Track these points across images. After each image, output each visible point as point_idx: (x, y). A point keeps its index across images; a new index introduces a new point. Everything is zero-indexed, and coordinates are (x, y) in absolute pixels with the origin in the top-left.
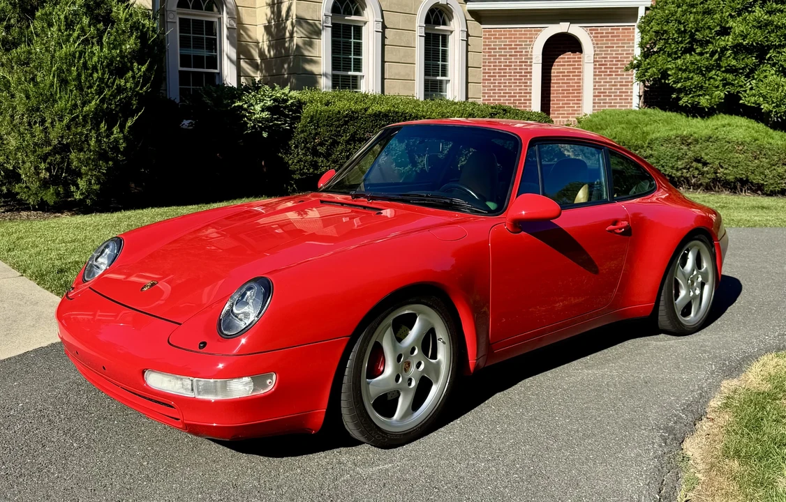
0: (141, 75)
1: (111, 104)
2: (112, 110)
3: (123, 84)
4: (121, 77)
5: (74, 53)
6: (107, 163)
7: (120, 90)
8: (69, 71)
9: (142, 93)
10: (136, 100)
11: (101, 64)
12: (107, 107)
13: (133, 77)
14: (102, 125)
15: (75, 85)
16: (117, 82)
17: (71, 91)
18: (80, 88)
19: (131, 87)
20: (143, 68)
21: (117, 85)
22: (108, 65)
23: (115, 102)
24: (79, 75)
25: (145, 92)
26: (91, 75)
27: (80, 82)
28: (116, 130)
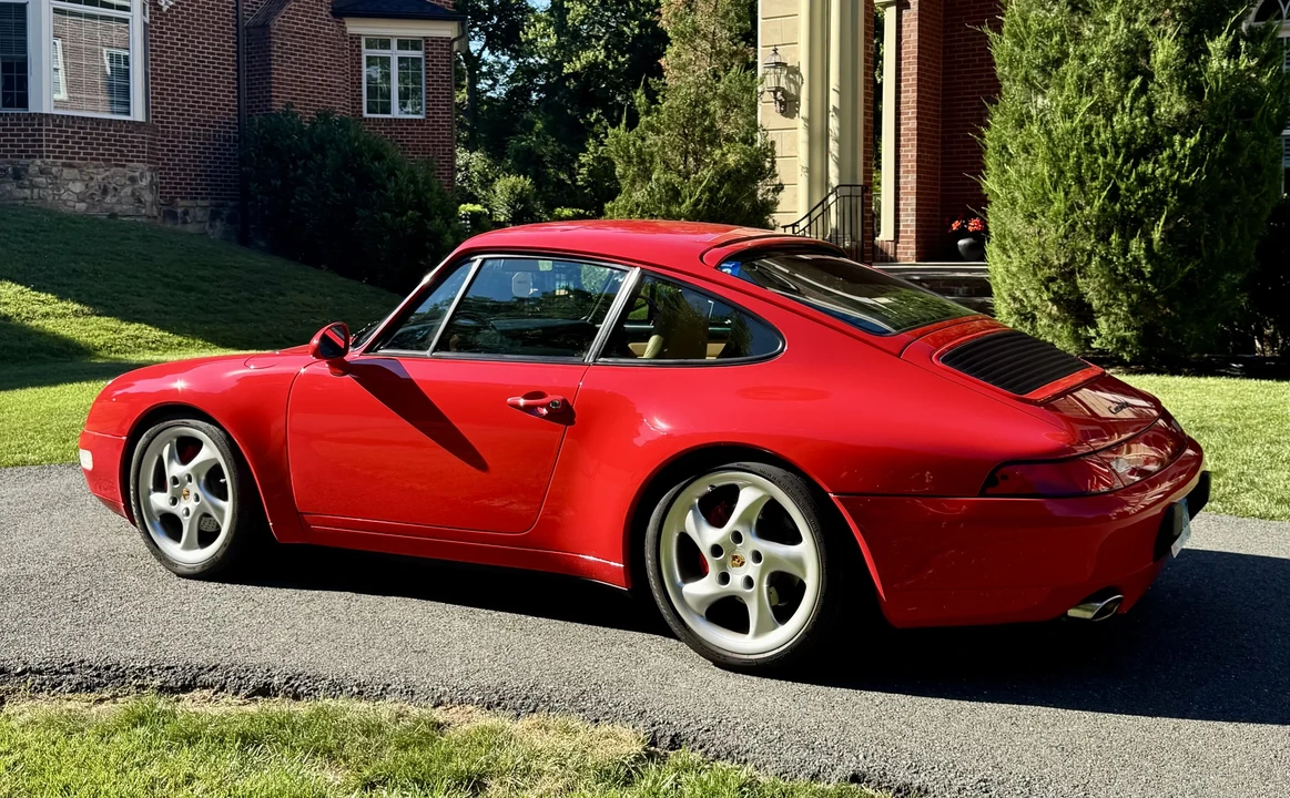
0: (1185, 156)
1: (1128, 204)
2: (1130, 213)
3: (1150, 171)
4: (1147, 160)
5: (1075, 130)
6: (1129, 296)
7: (1143, 180)
8: (1067, 156)
9: (1187, 184)
10: (1174, 195)
11: (1115, 145)
12: (1122, 209)
13: (1172, 157)
14: (1113, 237)
15: (1071, 178)
16: (1141, 168)
17: (1070, 186)
18: (1080, 181)
19: (1162, 174)
20: (1191, 142)
21: (1137, 174)
22: (1127, 144)
23: (1136, 201)
24: (1078, 164)
25: (1194, 181)
26: (1096, 159)
27: (1080, 172)
28: (1134, 244)
